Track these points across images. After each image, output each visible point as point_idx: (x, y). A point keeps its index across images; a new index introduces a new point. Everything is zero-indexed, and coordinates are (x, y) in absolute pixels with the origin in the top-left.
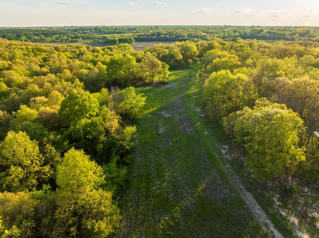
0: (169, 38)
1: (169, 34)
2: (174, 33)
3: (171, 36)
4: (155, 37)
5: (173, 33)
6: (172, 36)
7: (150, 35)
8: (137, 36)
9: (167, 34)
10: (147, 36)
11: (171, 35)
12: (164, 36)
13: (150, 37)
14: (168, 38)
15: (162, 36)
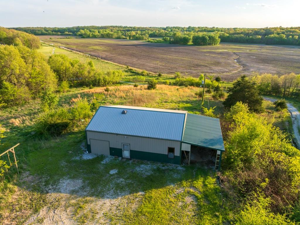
0: (286, 38)
1: (286, 33)
2: (295, 31)
3: (291, 37)
4: (260, 37)
5: (293, 31)
6: (293, 36)
7: (251, 33)
8: (228, 35)
9: (283, 33)
10: (245, 35)
11: (291, 35)
12: (277, 36)
13: (251, 37)
14: (284, 40)
15: (272, 35)
